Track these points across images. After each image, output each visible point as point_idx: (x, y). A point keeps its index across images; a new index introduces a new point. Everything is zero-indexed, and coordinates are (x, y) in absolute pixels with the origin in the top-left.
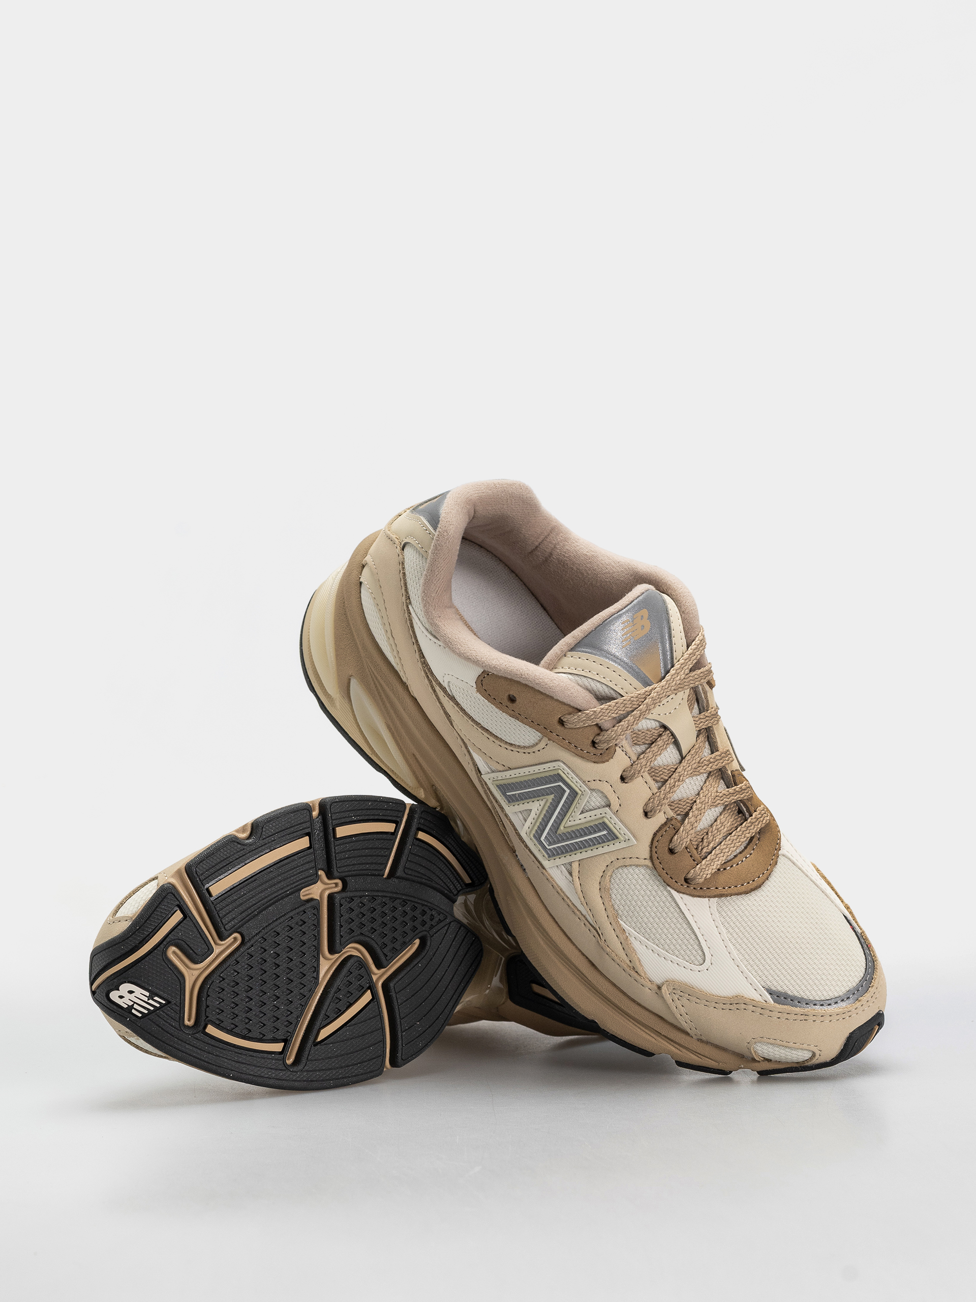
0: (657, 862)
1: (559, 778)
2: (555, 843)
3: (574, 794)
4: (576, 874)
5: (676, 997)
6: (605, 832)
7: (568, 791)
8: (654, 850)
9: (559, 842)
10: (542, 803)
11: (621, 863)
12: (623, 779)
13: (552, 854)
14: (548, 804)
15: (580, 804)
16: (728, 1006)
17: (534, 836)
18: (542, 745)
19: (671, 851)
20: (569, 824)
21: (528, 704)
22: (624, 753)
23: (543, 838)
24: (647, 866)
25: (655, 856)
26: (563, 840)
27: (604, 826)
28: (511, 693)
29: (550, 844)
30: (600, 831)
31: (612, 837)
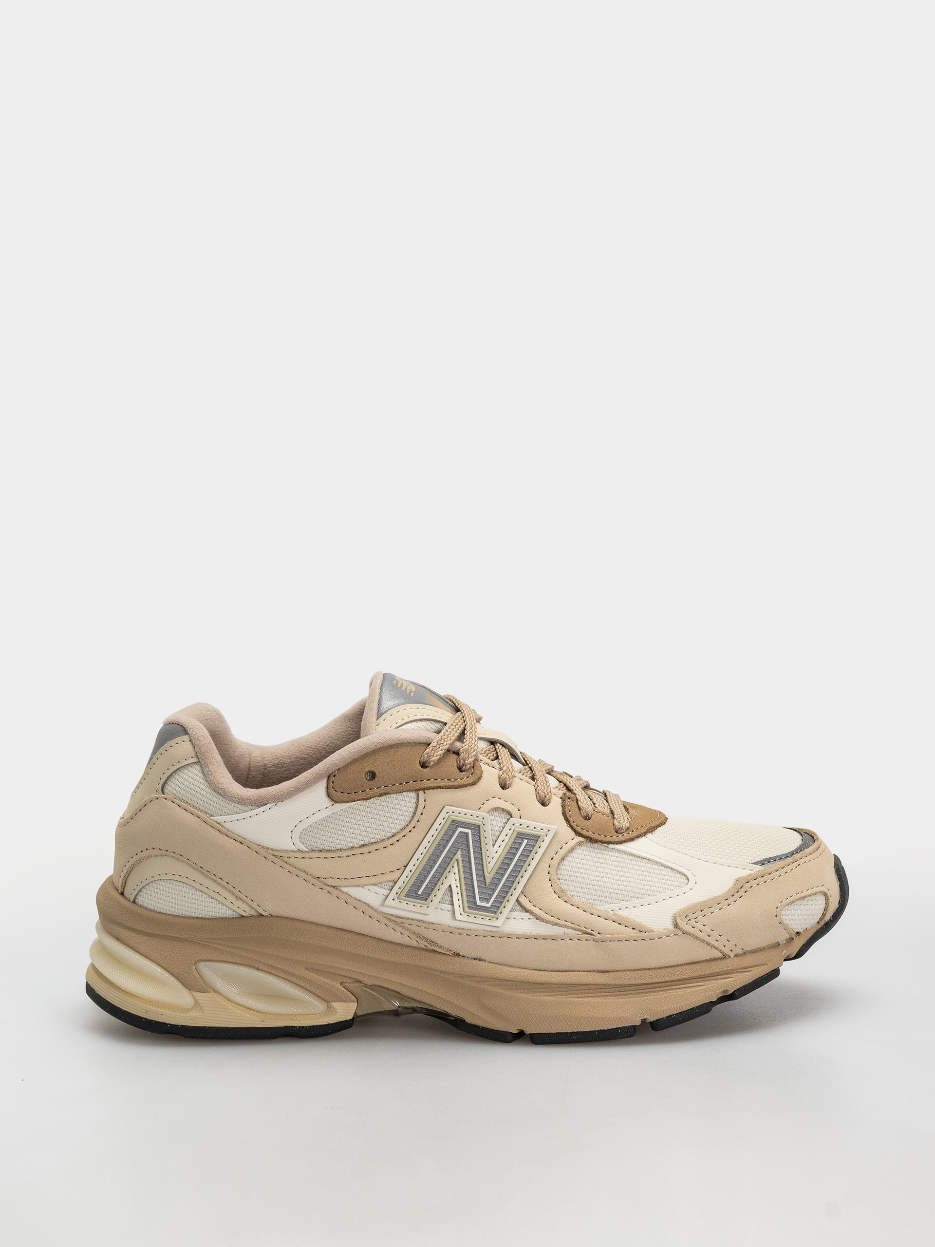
0: (584, 832)
1: (455, 824)
2: (491, 895)
3: (477, 829)
4: (529, 906)
5: (693, 922)
6: (526, 841)
7: (469, 831)
8: (574, 825)
9: (494, 890)
10: (456, 870)
11: (557, 858)
12: (504, 787)
13: (495, 909)
14: (461, 864)
15: (488, 835)
16: (737, 896)
17: (469, 907)
18: (421, 803)
19: (587, 818)
20: (491, 866)
21: (387, 766)
22: (486, 765)
23: (479, 903)
24: (580, 844)
25: (579, 829)
26: (497, 885)
27: (521, 836)
28: (367, 770)
29: (488, 901)
30: (520, 844)
31: (534, 839)
